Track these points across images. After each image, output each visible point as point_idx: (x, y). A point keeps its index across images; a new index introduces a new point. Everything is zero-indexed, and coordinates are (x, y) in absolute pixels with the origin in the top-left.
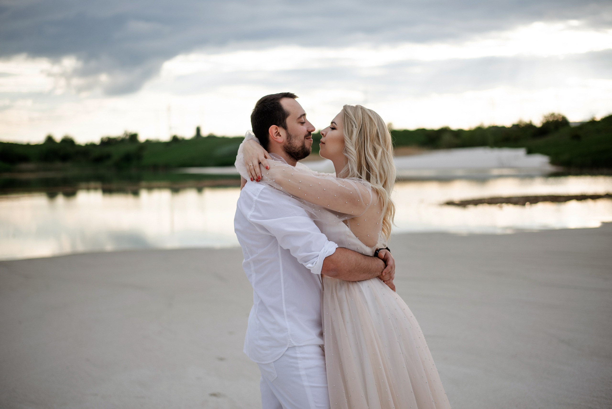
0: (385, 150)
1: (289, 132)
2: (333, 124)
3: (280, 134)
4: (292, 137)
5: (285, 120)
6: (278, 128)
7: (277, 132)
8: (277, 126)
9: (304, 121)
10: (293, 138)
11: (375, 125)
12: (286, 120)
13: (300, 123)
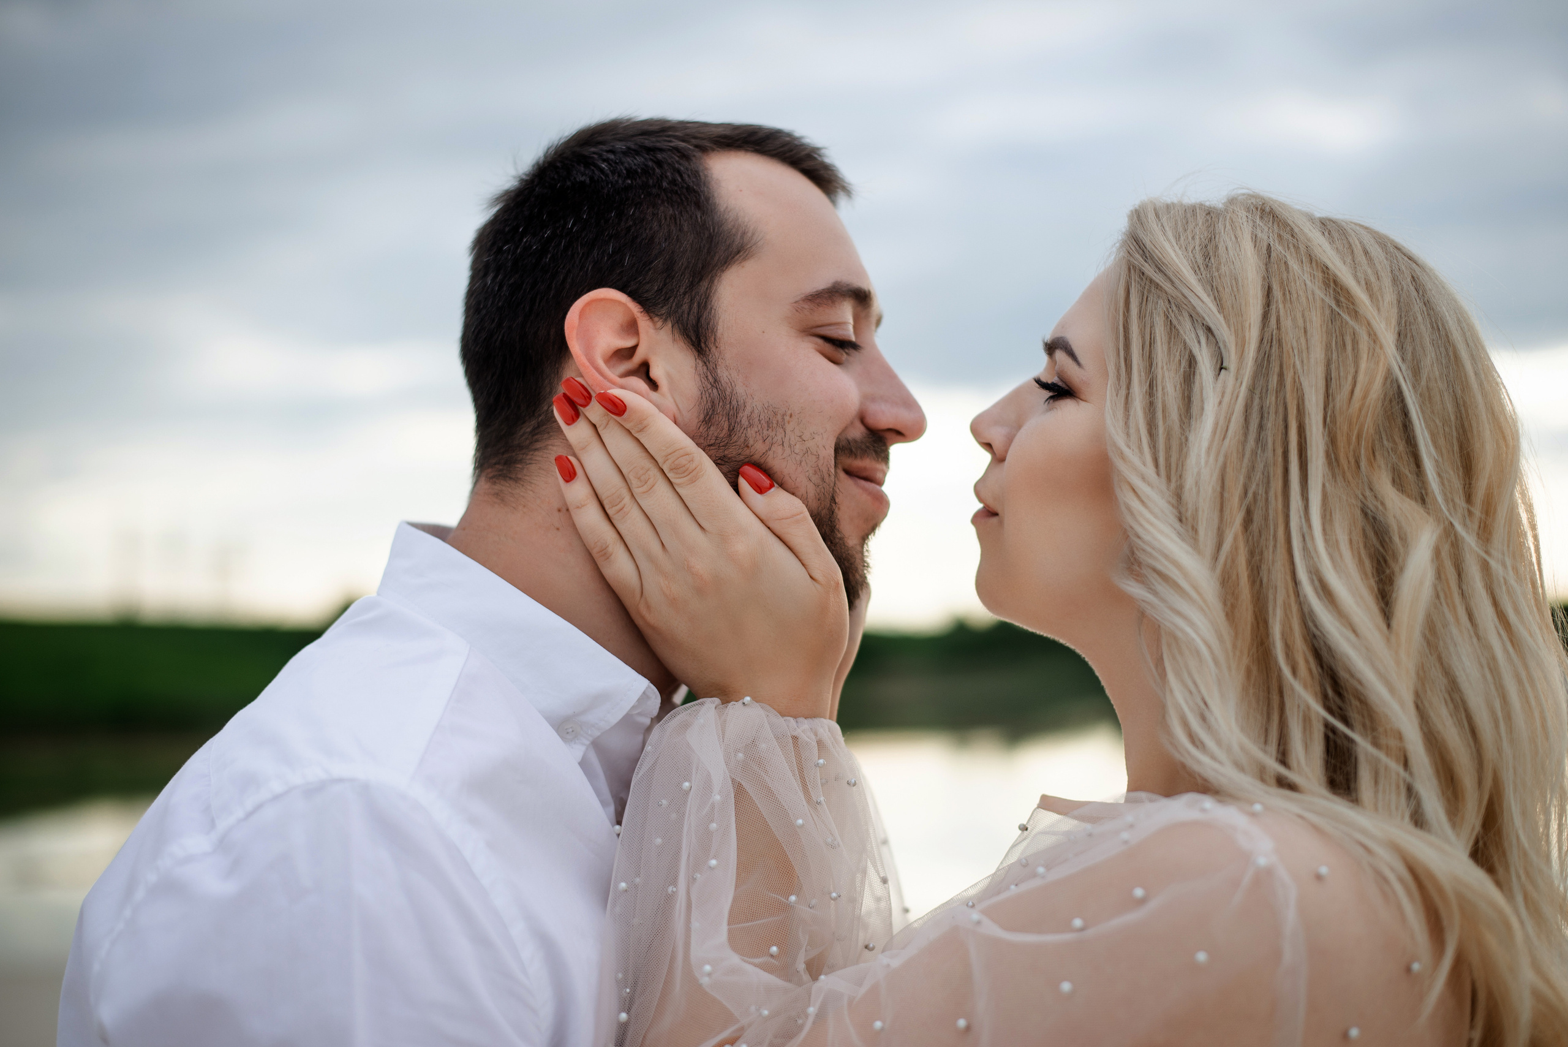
0: (1470, 540)
1: (723, 374)
2: (1060, 355)
3: (656, 372)
4: (745, 422)
5: (704, 284)
6: (644, 323)
7: (632, 350)
8: (634, 308)
9: (849, 333)
10: (751, 425)
11: (1373, 336)
12: (712, 282)
13: (820, 341)
